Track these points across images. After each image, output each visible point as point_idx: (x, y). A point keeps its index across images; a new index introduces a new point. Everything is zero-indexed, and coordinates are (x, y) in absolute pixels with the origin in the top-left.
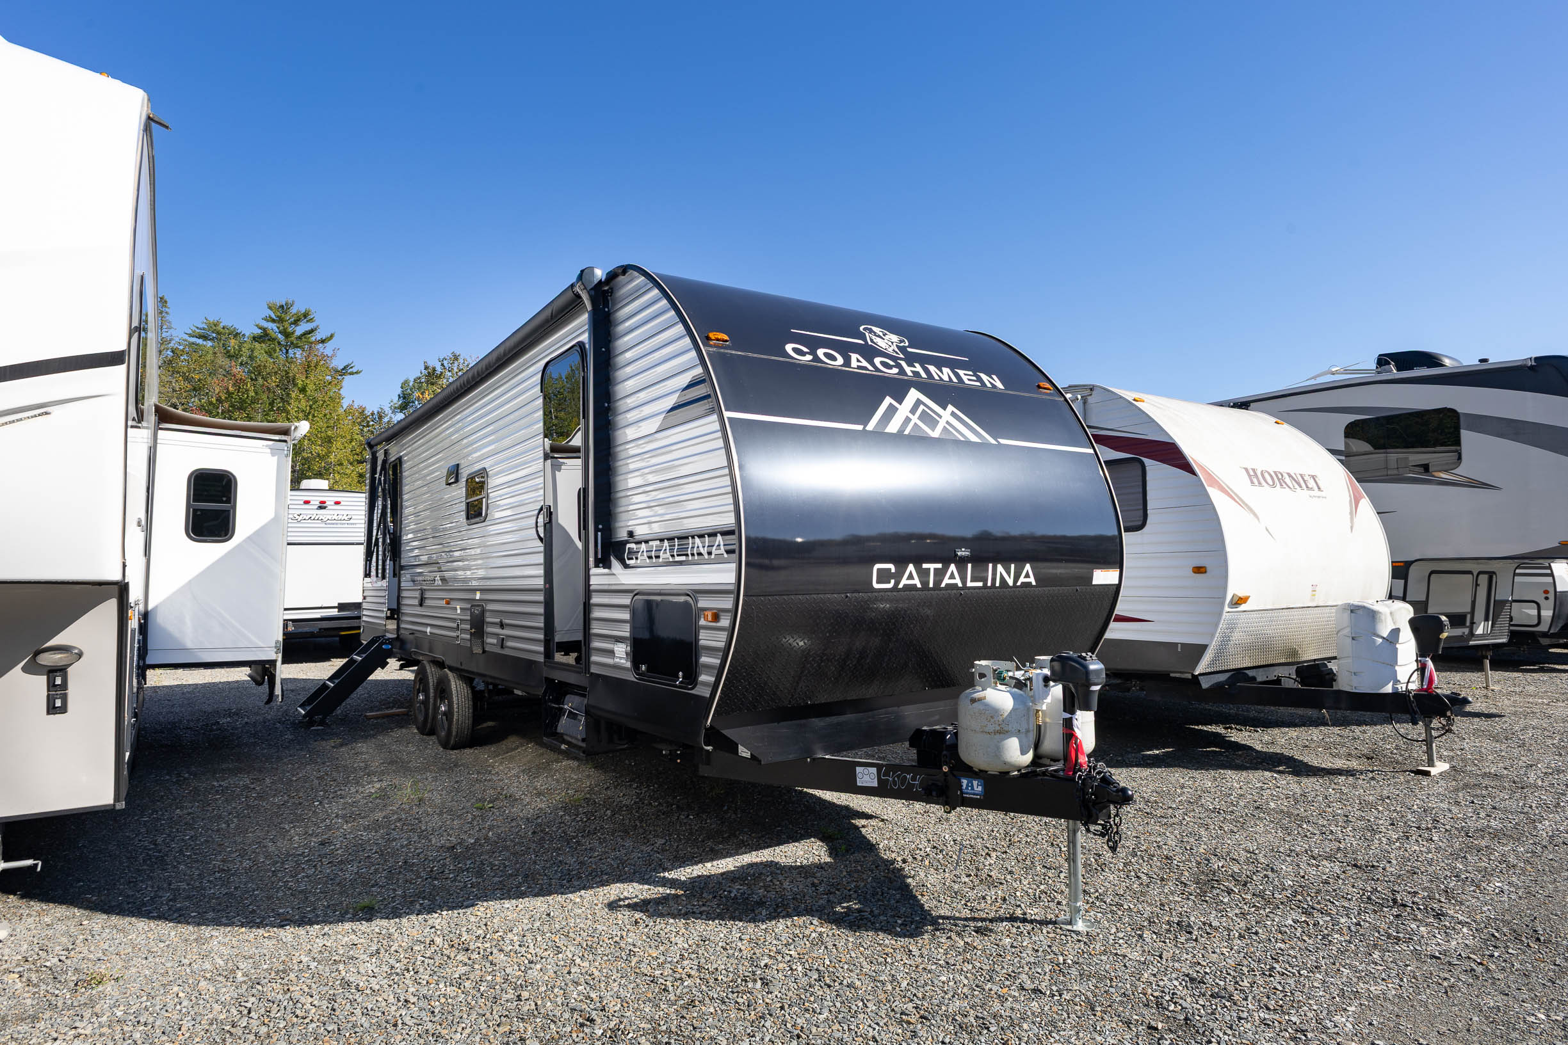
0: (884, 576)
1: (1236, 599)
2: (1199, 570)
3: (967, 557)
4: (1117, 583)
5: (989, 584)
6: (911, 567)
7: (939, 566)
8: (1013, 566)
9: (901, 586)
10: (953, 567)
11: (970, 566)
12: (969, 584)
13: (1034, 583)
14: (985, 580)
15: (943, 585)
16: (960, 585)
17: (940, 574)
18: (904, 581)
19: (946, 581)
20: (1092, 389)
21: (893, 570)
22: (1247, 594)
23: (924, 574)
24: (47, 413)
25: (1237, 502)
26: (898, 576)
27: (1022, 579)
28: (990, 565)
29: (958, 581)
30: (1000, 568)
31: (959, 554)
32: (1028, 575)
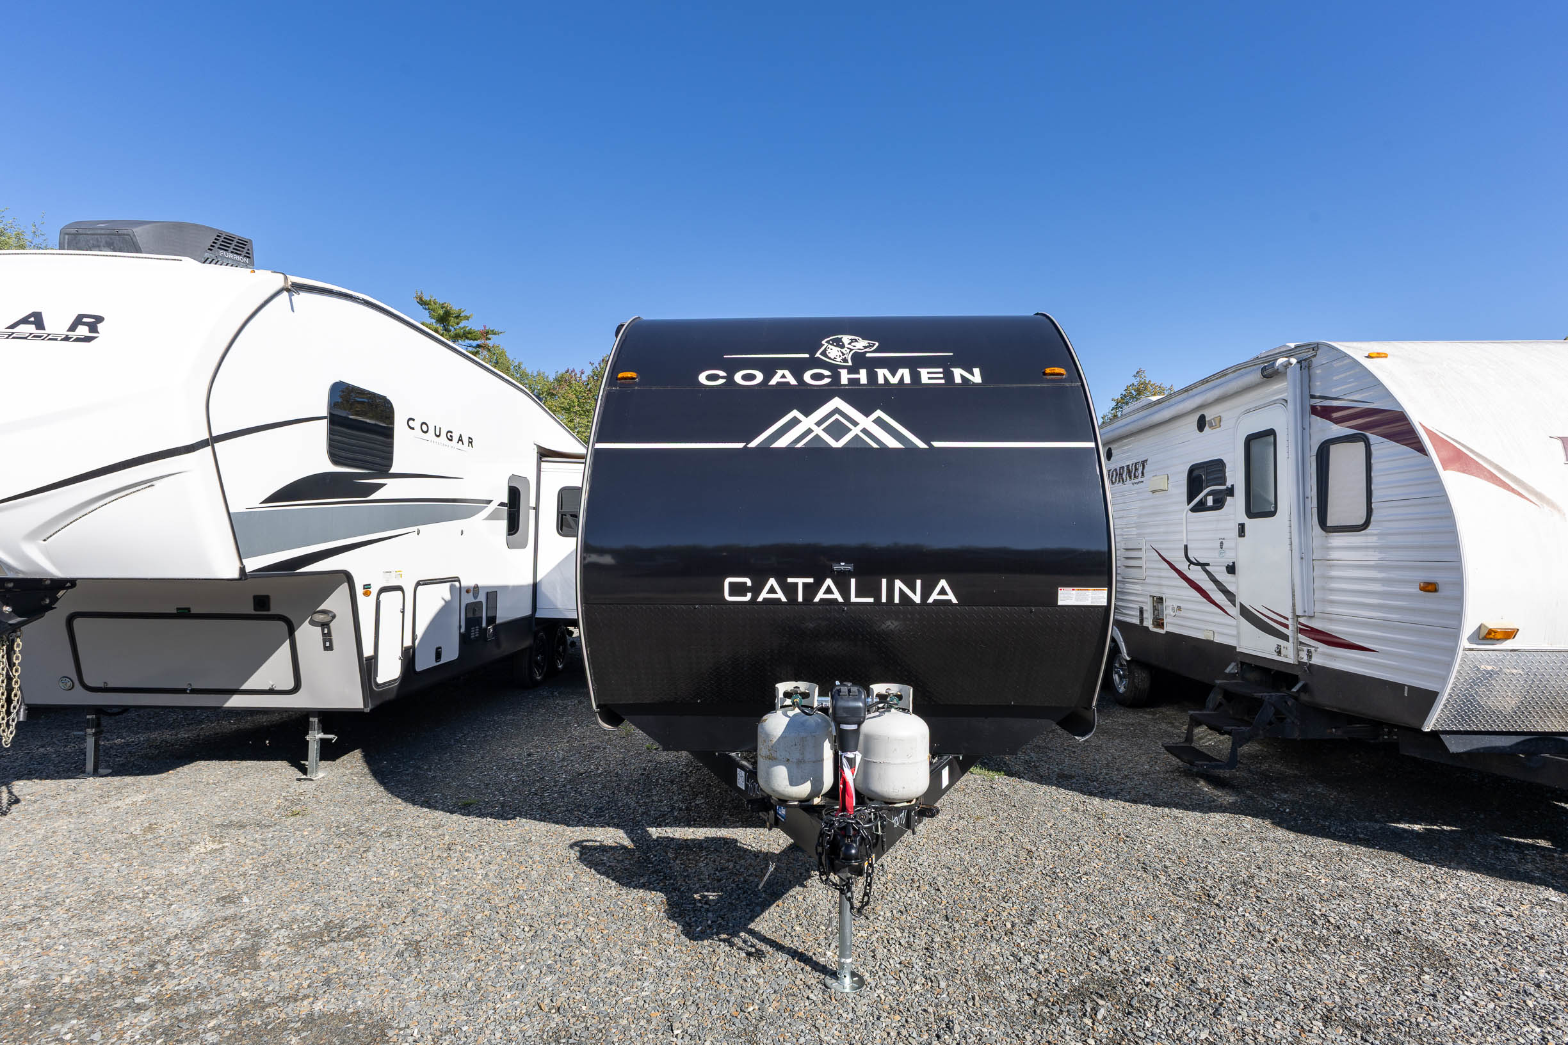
0: (736, 589)
1: (1484, 632)
2: (1430, 587)
3: (849, 571)
4: (1105, 604)
5: (884, 600)
6: (772, 581)
7: (811, 580)
8: (919, 582)
9: (760, 599)
10: (829, 582)
11: (853, 581)
12: (853, 599)
13: (955, 601)
14: (878, 597)
15: (817, 600)
16: (841, 600)
17: (810, 590)
18: (764, 595)
19: (820, 595)
20: (1315, 347)
21: (749, 584)
22: (1516, 627)
23: (790, 590)
24: (152, 486)
25: (1513, 490)
26: (756, 590)
27: (934, 596)
28: (884, 581)
29: (837, 595)
30: (898, 584)
31: (835, 568)
32: (944, 591)
